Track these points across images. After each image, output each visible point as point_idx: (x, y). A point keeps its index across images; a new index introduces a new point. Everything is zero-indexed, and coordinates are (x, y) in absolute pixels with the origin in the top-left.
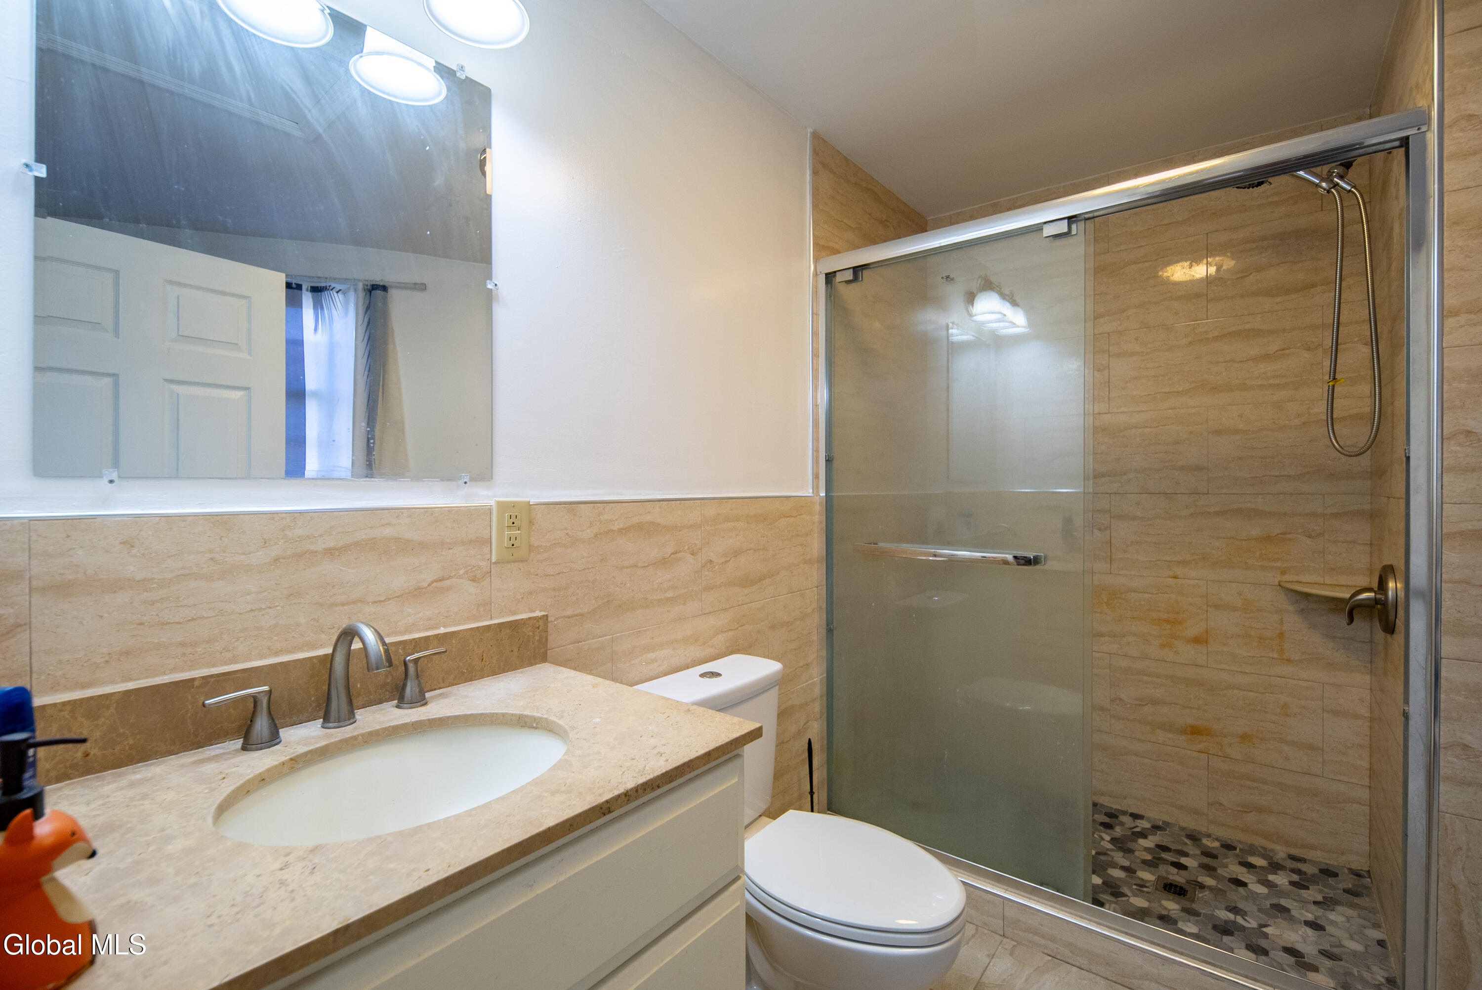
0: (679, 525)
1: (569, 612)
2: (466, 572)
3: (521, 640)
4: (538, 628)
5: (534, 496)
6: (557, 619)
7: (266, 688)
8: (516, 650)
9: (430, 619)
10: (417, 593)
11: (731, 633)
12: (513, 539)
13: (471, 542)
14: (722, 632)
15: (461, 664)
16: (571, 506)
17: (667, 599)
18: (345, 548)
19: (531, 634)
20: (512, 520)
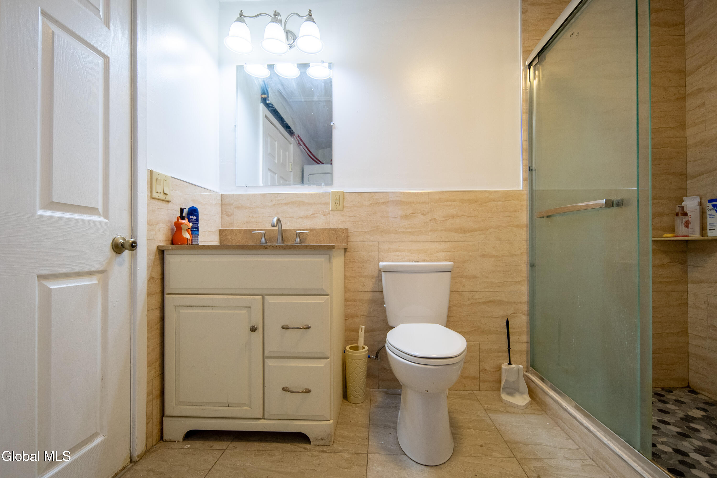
0: (415, 202)
1: (360, 230)
2: (322, 213)
3: (337, 235)
4: (343, 232)
5: (347, 190)
6: (354, 232)
7: (264, 232)
8: (335, 238)
9: (311, 225)
10: (307, 217)
11: (449, 253)
12: (337, 203)
13: (323, 203)
14: (443, 252)
15: (317, 239)
16: (361, 194)
17: (408, 232)
18: (289, 203)
19: (341, 234)
20: (336, 197)
